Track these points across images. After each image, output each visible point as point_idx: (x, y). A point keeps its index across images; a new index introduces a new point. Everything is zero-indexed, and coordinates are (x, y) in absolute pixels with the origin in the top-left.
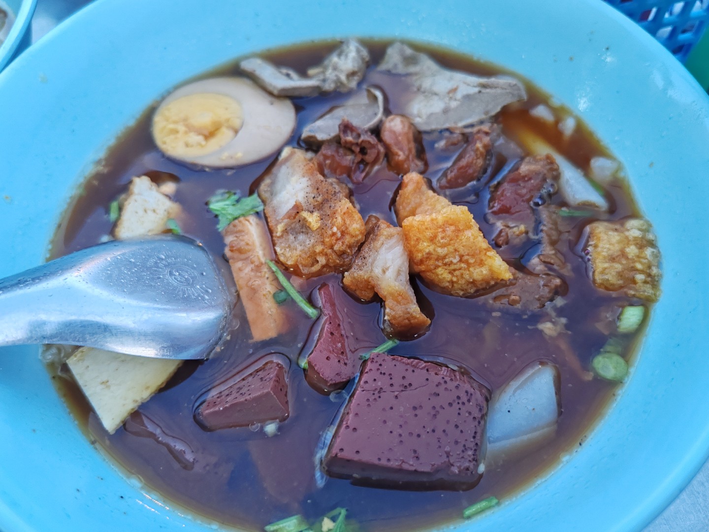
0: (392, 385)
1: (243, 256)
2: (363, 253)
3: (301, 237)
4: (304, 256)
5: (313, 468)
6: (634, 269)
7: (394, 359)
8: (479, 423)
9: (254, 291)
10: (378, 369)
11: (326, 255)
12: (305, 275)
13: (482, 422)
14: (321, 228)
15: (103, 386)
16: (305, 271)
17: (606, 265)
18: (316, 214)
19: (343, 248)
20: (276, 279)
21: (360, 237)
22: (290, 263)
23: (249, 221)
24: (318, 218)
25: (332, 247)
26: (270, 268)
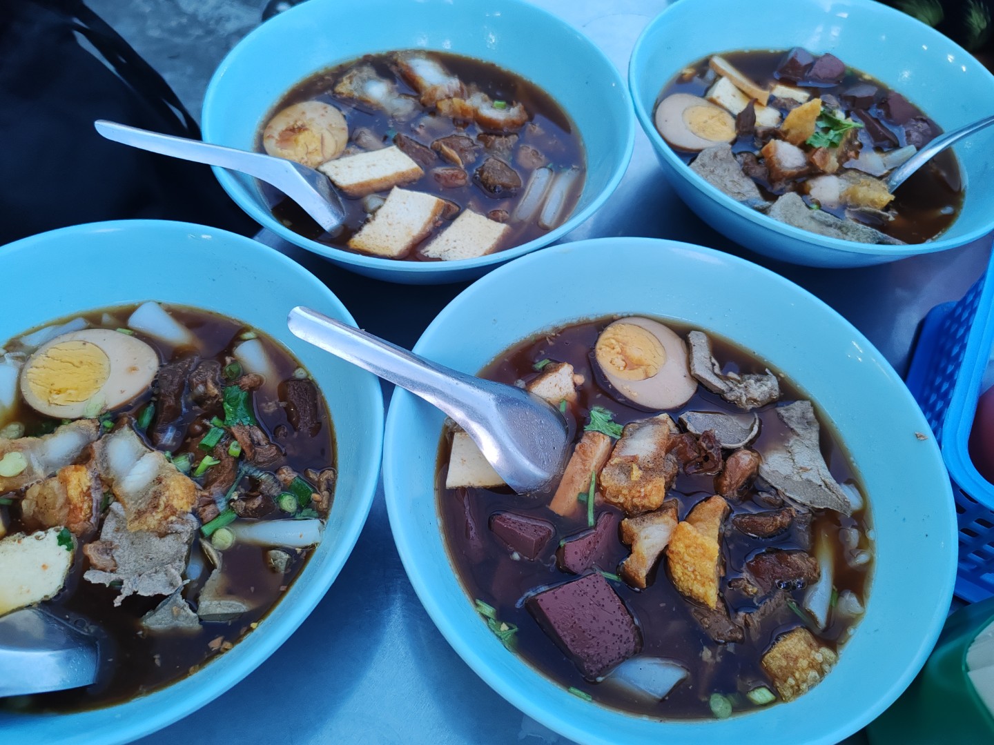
0: (594, 597)
1: (583, 457)
2: (645, 517)
3: (623, 476)
4: (614, 488)
5: (522, 595)
6: (793, 674)
7: (607, 586)
8: (620, 658)
9: (572, 481)
10: (594, 583)
11: (626, 499)
12: (606, 498)
13: (621, 659)
14: (636, 482)
15: (461, 461)
16: (608, 496)
17: (779, 656)
18: (641, 472)
19: (638, 504)
20: (589, 485)
21: (653, 506)
22: (603, 484)
23: (604, 439)
24: (640, 476)
25: (633, 497)
26: (591, 478)
